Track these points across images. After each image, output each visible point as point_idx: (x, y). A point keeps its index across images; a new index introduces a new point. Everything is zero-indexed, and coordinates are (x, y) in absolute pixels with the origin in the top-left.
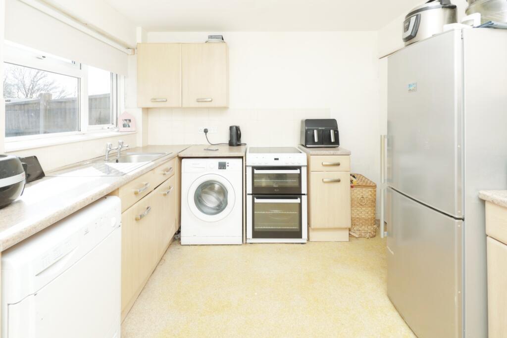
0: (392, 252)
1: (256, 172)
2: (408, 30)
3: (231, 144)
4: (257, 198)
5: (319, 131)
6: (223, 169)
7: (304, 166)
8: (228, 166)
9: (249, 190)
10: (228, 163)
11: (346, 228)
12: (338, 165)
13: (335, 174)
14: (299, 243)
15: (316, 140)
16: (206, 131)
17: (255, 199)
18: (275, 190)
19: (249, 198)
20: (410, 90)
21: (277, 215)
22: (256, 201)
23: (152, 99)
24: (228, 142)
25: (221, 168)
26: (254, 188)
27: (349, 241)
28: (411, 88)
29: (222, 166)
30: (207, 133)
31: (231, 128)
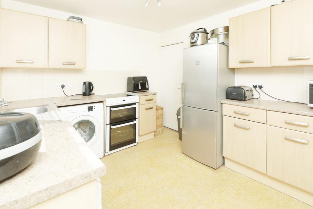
0: (186, 133)
1: (113, 109)
2: (194, 39)
3: (84, 94)
4: (113, 126)
5: (141, 83)
6: (91, 111)
7: (138, 102)
8: (94, 108)
9: (108, 122)
10: (94, 107)
11: (153, 132)
12: (152, 100)
13: (150, 104)
14: (133, 146)
15: (140, 88)
16: (63, 87)
17: (112, 126)
18: (123, 119)
19: (108, 126)
20: (197, 64)
21: (120, 134)
22: (113, 127)
23: (17, 60)
24: (82, 93)
25: (90, 111)
26: (111, 120)
27: (155, 137)
28: (197, 63)
29: (90, 109)
30: (64, 88)
31: (85, 83)
